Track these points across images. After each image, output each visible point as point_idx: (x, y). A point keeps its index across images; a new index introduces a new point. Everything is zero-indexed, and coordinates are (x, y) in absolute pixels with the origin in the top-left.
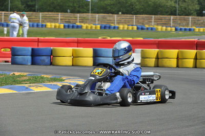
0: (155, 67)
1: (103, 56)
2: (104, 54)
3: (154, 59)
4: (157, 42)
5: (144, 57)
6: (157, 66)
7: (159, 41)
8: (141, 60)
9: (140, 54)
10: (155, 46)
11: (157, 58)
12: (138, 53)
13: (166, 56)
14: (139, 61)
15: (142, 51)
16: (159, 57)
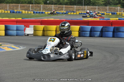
0: (42, 36)
1: (11, 29)
2: (11, 28)
3: (42, 31)
4: (40, 21)
5: (35, 30)
6: (43, 35)
7: (42, 20)
8: (34, 32)
9: (33, 28)
10: (40, 23)
11: (44, 31)
12: (32, 27)
13: (49, 30)
14: (32, 33)
15: (34, 26)
16: (45, 30)
